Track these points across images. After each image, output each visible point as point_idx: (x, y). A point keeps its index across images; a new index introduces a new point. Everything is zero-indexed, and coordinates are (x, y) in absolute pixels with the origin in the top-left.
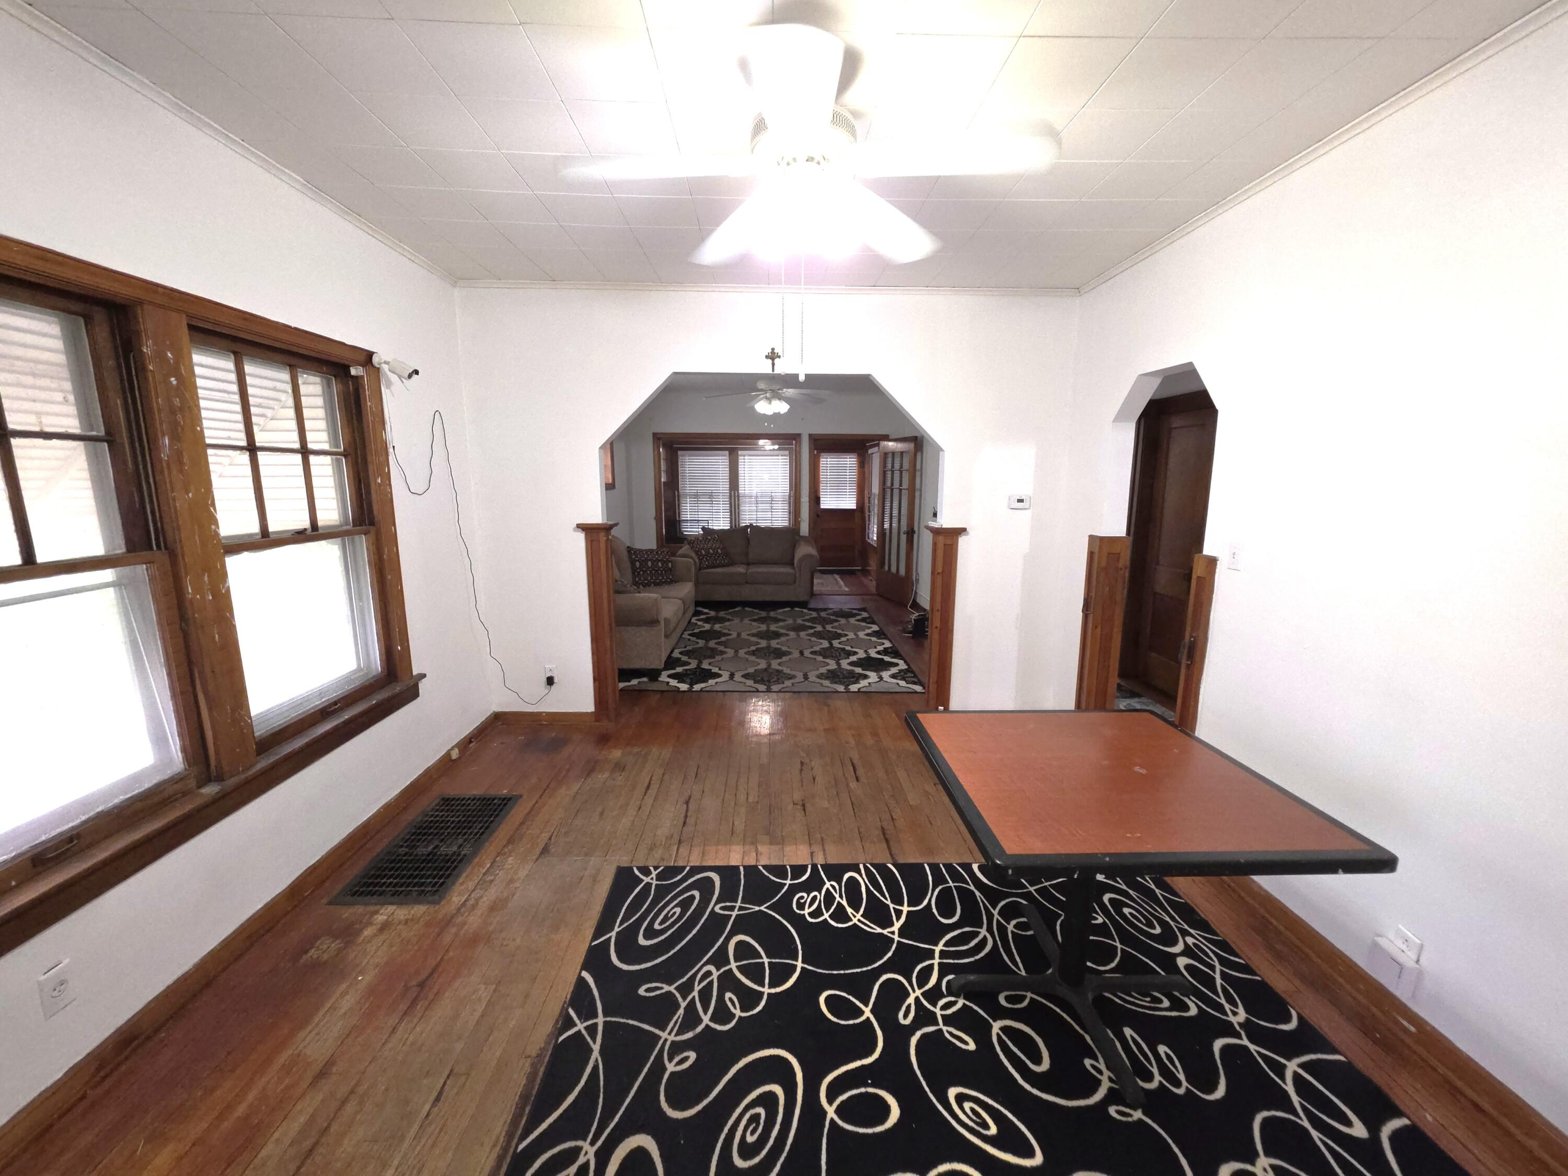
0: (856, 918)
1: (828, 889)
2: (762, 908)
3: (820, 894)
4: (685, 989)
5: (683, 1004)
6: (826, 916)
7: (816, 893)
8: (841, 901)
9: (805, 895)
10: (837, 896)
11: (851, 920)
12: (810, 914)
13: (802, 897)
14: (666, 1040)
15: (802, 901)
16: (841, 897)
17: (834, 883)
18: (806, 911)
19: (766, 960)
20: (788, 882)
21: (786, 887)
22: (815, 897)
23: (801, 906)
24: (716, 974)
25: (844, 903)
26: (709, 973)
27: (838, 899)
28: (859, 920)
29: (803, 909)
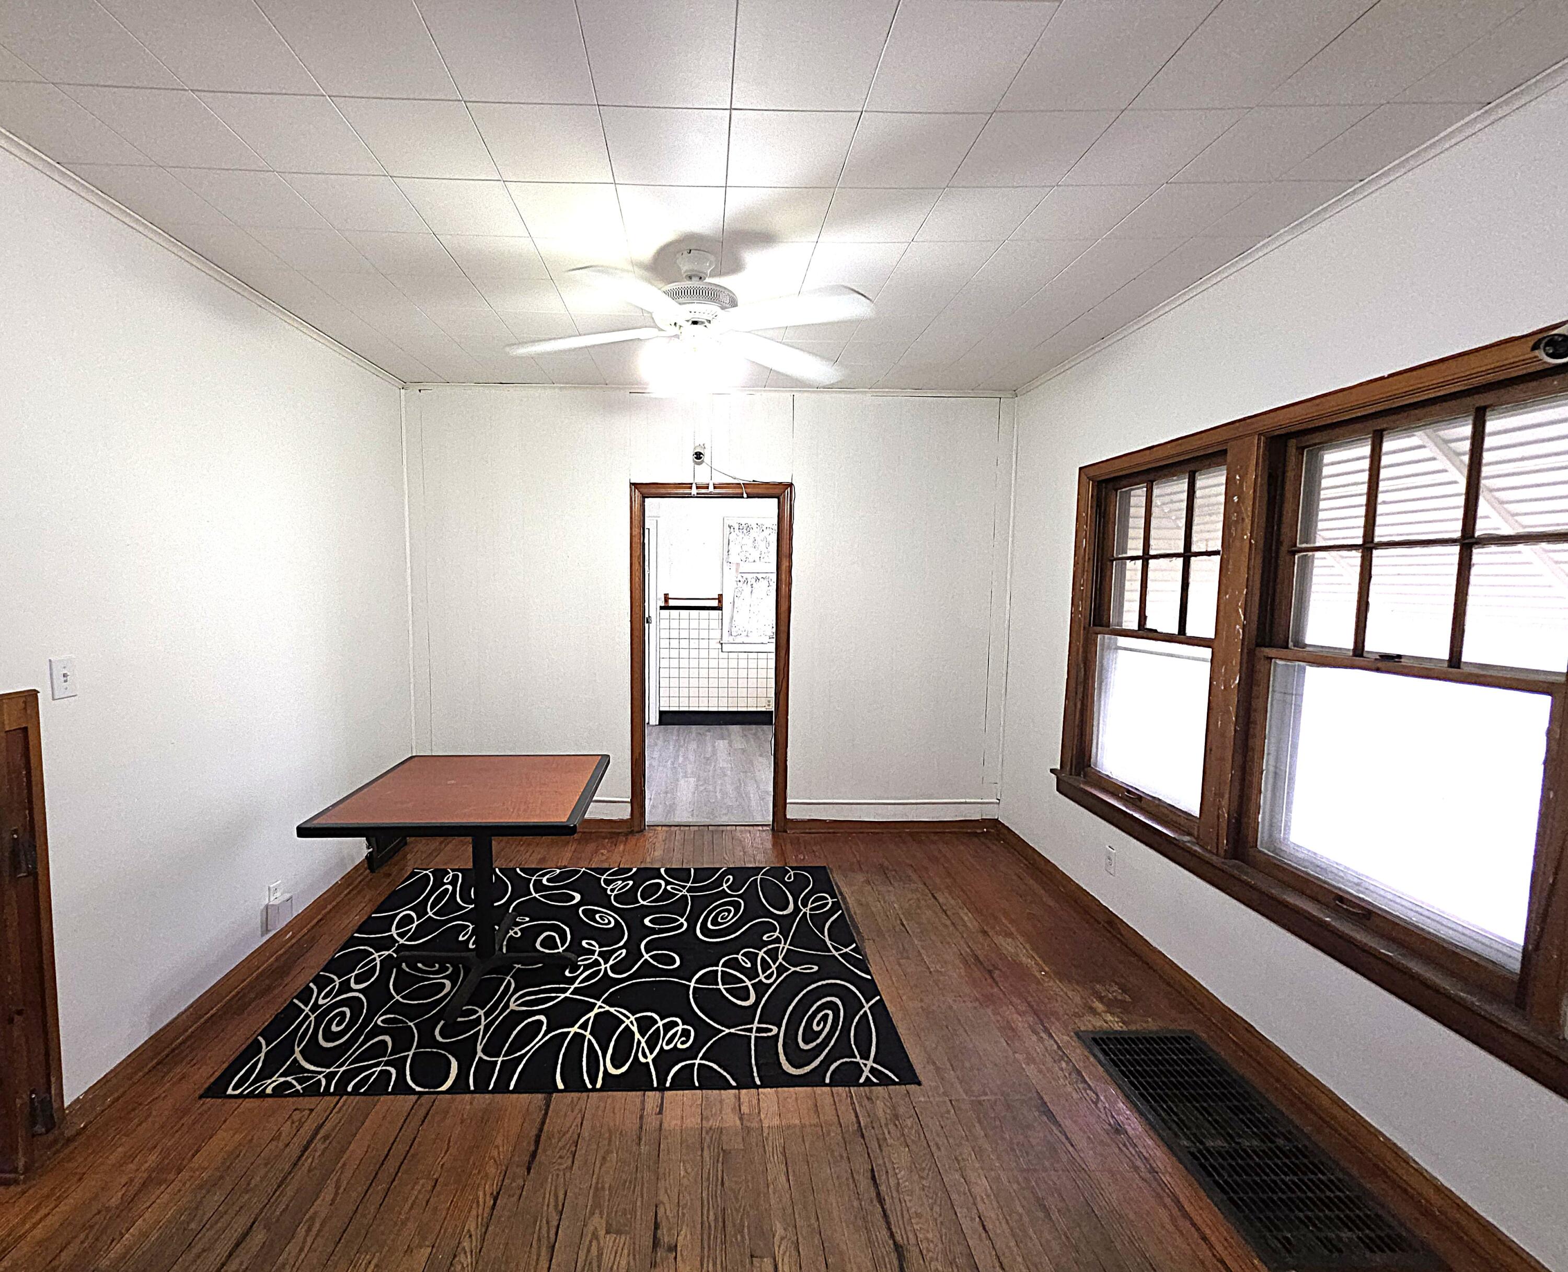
0: (630, 1021)
1: (651, 1053)
2: (727, 1031)
3: (662, 1046)
4: (781, 970)
5: (780, 960)
6: (660, 1023)
7: (666, 1048)
8: (641, 1038)
9: (679, 1046)
10: (643, 1044)
11: (636, 1019)
12: (677, 1025)
13: (683, 1043)
14: (785, 944)
15: (684, 1039)
16: (639, 1042)
17: (642, 1060)
18: (680, 1028)
19: (721, 987)
20: (697, 1061)
21: (700, 1055)
22: (668, 1044)
23: (685, 1033)
24: (762, 977)
25: (637, 1036)
26: (768, 978)
27: (643, 1041)
28: (628, 1018)
29: (683, 1030)
